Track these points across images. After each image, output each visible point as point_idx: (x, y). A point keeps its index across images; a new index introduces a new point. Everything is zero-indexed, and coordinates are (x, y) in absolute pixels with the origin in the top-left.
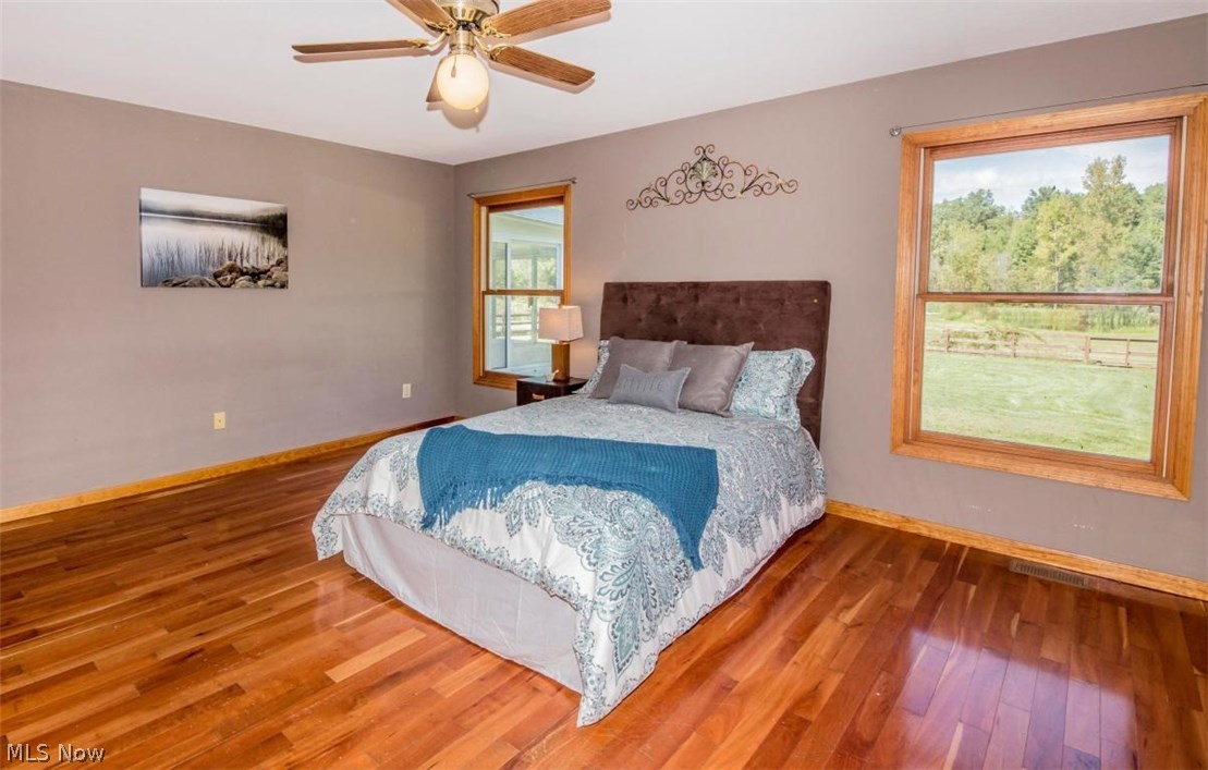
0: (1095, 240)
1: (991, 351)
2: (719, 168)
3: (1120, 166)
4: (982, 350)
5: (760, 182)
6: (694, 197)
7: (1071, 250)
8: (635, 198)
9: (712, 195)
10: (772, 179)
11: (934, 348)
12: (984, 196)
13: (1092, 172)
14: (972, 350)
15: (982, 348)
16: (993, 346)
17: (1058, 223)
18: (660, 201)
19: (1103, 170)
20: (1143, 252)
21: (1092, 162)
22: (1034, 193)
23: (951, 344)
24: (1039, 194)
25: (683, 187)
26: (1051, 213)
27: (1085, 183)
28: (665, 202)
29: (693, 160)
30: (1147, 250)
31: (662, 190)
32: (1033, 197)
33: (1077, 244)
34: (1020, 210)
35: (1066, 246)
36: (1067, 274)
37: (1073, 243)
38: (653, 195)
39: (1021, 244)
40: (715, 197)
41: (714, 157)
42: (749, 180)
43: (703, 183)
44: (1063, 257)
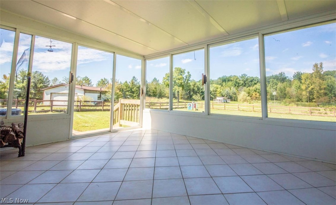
0: (317, 84)
1: (326, 115)
3: (322, 65)
4: (323, 114)
7: (312, 87)
11: (306, 114)
12: (283, 74)
13: (314, 67)
14: (319, 114)
15: (322, 114)
16: (326, 113)
17: (307, 80)
19: (318, 66)
20: (330, 87)
21: (314, 64)
22: (295, 73)
23: (311, 113)
24: (297, 73)
26: (305, 77)
27: (313, 69)
30: (331, 87)
32: (295, 74)
33: (313, 85)
34: (292, 77)
35: (310, 86)
36: (311, 93)
37: (311, 85)
39: (296, 86)
44: (310, 89)
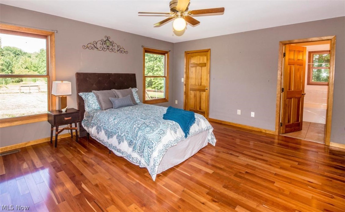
2: (112, 43)
5: (121, 50)
6: (105, 50)
8: (86, 45)
9: (110, 50)
10: (123, 50)
18: (95, 48)
25: (102, 46)
28: (96, 49)
29: (105, 39)
31: (95, 45)
38: (93, 46)
40: (111, 51)
41: (111, 40)
42: (119, 49)
43: (108, 46)
